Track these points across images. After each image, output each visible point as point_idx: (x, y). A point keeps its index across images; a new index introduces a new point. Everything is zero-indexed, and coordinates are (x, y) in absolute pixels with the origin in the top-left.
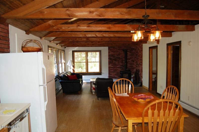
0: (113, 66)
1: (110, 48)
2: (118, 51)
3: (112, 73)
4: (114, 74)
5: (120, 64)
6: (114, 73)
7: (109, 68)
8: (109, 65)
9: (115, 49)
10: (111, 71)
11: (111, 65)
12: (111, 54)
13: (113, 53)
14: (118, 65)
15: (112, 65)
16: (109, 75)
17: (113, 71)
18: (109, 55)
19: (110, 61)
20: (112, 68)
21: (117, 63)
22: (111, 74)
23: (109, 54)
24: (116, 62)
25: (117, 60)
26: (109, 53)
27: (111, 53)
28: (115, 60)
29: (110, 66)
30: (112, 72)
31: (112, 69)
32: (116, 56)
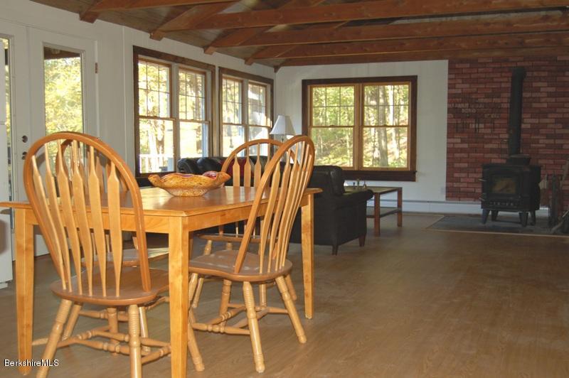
0: (466, 146)
1: (457, 66)
2: (492, 75)
3: (463, 175)
4: (473, 180)
5: (501, 136)
6: (471, 175)
7: (450, 151)
8: (452, 140)
9: (480, 70)
10: (457, 165)
11: (459, 141)
12: (460, 91)
13: (467, 86)
14: (490, 141)
15: (463, 142)
16: (447, 181)
17: (466, 165)
18: (451, 96)
19: (454, 121)
20: (462, 150)
21: (489, 131)
22: (458, 180)
23: (454, 91)
24: (482, 126)
25: (486, 116)
26: (451, 86)
27: (462, 87)
28: (478, 117)
29: (457, 146)
30: (461, 170)
31: (464, 155)
32: (482, 100)
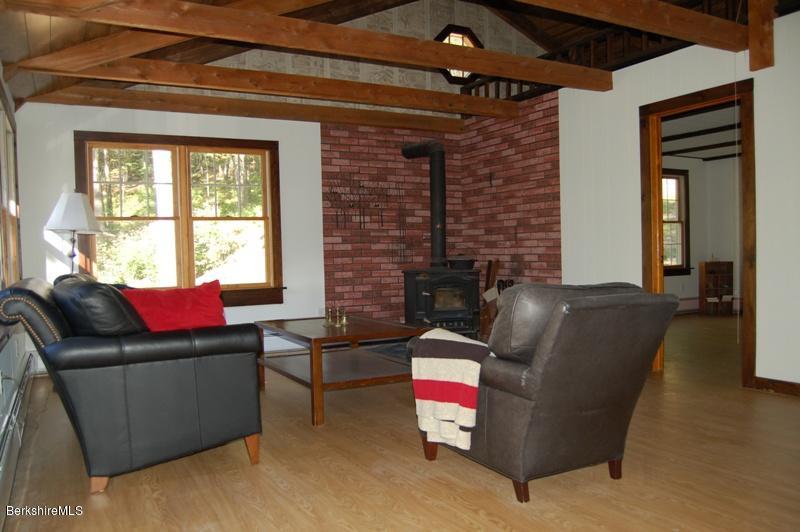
0: (348, 247)
1: (332, 133)
2: (376, 151)
3: (348, 288)
4: (360, 295)
5: (391, 233)
6: (357, 288)
7: (329, 255)
8: (330, 240)
9: (362, 142)
10: (338, 275)
11: (339, 240)
12: (337, 169)
13: (347, 162)
14: (377, 240)
15: (345, 241)
16: (327, 300)
17: (350, 274)
18: (326, 175)
19: (332, 212)
20: (344, 254)
21: (376, 226)
22: (341, 297)
23: (330, 169)
24: (367, 219)
25: (372, 205)
26: (325, 161)
27: (340, 164)
28: (362, 207)
29: (337, 248)
30: (344, 282)
31: (347, 260)
32: (366, 184)
